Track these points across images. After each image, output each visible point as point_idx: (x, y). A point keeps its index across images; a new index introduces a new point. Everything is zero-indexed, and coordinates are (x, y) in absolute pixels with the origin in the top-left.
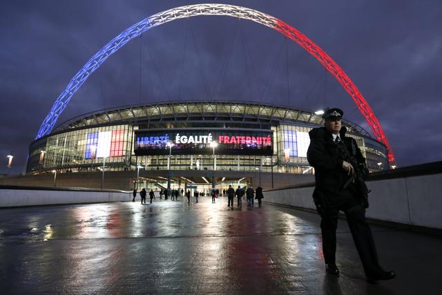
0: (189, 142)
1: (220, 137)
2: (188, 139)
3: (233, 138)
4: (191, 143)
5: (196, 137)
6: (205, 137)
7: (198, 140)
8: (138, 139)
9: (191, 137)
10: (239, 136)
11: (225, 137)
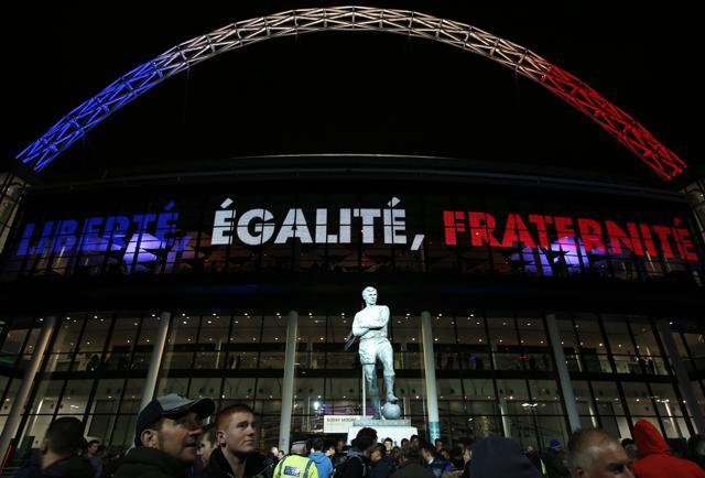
0: (281, 239)
1: (448, 216)
2: (278, 223)
3: (513, 221)
4: (294, 241)
5: (322, 215)
6: (369, 215)
7: (333, 227)
8: (29, 230)
9: (295, 216)
10: (543, 212)
11: (475, 217)
